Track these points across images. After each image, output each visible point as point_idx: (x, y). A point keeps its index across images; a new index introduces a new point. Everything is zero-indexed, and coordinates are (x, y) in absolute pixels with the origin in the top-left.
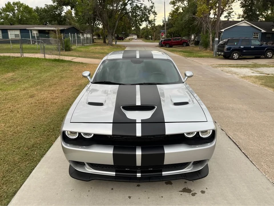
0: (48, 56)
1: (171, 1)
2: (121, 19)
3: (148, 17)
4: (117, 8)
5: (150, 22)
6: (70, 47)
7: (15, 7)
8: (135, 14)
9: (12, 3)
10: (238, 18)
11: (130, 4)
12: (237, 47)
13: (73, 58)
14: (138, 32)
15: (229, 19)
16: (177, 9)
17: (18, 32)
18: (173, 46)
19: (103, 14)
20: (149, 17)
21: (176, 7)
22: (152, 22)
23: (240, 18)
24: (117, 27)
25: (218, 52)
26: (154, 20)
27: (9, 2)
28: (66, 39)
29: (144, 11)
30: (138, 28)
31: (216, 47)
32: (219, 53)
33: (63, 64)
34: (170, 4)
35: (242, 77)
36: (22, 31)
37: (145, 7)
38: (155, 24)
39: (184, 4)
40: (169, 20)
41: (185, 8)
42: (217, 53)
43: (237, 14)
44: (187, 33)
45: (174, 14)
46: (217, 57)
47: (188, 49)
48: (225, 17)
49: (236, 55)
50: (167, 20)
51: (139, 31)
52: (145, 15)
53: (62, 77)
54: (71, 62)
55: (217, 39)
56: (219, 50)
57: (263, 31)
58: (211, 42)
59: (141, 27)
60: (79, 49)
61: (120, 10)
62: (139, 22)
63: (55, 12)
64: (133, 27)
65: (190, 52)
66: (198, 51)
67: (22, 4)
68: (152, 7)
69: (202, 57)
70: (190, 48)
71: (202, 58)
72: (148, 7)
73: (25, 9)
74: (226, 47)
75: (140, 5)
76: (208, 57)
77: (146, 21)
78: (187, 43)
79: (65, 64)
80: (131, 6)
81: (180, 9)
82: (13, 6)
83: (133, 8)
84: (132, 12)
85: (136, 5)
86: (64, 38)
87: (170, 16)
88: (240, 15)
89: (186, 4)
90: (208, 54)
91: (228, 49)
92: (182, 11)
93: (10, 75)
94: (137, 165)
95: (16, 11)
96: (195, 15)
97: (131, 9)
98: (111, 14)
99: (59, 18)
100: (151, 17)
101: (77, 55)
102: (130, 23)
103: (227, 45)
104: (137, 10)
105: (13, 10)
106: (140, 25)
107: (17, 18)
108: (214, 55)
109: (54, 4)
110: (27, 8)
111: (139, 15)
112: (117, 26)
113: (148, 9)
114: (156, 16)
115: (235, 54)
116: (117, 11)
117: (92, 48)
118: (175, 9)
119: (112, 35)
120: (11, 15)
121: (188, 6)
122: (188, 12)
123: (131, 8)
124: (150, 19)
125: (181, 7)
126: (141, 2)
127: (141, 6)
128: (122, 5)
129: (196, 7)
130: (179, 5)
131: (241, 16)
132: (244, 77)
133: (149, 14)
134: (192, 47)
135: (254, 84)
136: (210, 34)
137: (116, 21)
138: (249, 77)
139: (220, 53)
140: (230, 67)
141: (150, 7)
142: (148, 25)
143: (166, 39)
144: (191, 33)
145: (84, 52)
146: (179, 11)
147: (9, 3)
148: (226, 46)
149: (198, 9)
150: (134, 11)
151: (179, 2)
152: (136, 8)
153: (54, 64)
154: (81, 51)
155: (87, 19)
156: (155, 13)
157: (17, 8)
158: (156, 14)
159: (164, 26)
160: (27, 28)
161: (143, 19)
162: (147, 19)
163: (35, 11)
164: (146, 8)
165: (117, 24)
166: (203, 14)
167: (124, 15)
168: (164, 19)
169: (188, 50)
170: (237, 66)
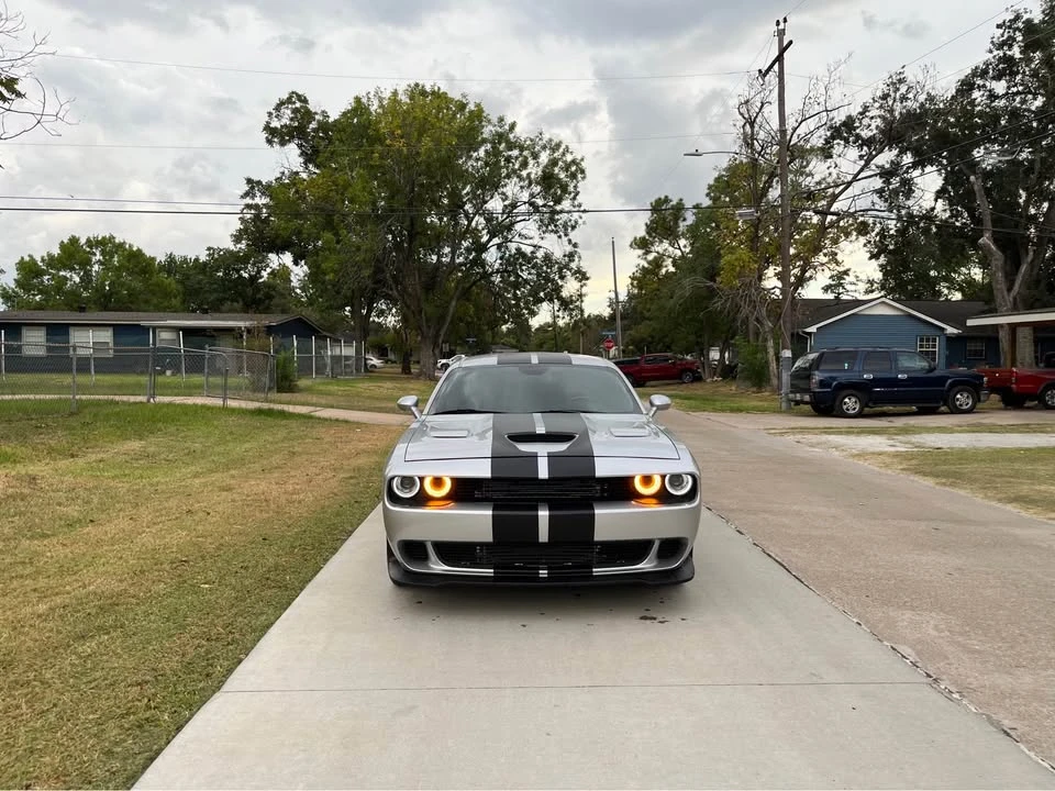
0: (232, 403)
1: (635, 239)
2: (465, 294)
3: (558, 289)
4: (453, 259)
5: (566, 304)
6: (291, 381)
7: (95, 255)
8: (512, 279)
9: (83, 241)
10: (868, 292)
11: (499, 247)
12: (853, 377)
13: (312, 408)
14: (523, 339)
15: (839, 294)
16: (657, 263)
17: (106, 336)
18: (648, 383)
19: (404, 277)
20: (562, 286)
21: (651, 257)
22: (572, 302)
23: (872, 291)
24: (452, 322)
25: (792, 392)
26: (581, 296)
27: (74, 237)
28: (282, 355)
29: (545, 268)
30: (523, 326)
31: (786, 377)
32: (798, 395)
33: (284, 422)
34: (631, 246)
35: (854, 456)
36: (119, 330)
37: (548, 258)
38: (582, 311)
39: (680, 249)
40: (631, 297)
41: (683, 256)
42: (791, 396)
43: (863, 277)
44: (692, 338)
45: (646, 278)
46: (793, 407)
47: (697, 389)
48: (826, 289)
49: (851, 403)
50: (623, 297)
51: (528, 336)
52: (547, 279)
53: (294, 453)
54: (311, 417)
55: (787, 353)
56: (795, 389)
57: (950, 330)
58: (773, 365)
59: (535, 323)
60: (321, 388)
61: (461, 264)
62: (527, 303)
63: (238, 271)
64: (506, 322)
65: (705, 399)
66: (733, 395)
67: (122, 245)
68: (571, 256)
69: (741, 411)
70: (707, 386)
71: (744, 414)
72: (558, 254)
73: (129, 261)
74: (817, 376)
75: (531, 249)
76: (762, 411)
77: (551, 300)
78: (694, 372)
79: (293, 424)
80: (499, 255)
81: (664, 264)
82: (88, 249)
83: (508, 260)
84: (506, 271)
85: (518, 250)
86: (276, 351)
87: (632, 284)
88: (871, 282)
89: (685, 246)
90: (766, 404)
91: (822, 383)
92: (672, 269)
93: (135, 445)
94: (540, 540)
95: (96, 268)
96: (715, 281)
97: (499, 261)
98: (433, 278)
99: (249, 291)
100: (570, 287)
101: (323, 402)
102: (495, 308)
103: (817, 369)
104: (521, 265)
105: (86, 263)
106: (533, 314)
107: (97, 291)
108: (784, 405)
109: (239, 246)
110: (136, 256)
111: (526, 281)
112: (453, 315)
113: (557, 263)
114: (585, 284)
115: (847, 400)
116: (453, 267)
117: (364, 386)
118: (649, 263)
119: (435, 344)
120: (77, 280)
121: (691, 252)
122: (693, 271)
123: (501, 258)
124: (565, 293)
125: (669, 257)
126: (535, 242)
127: (532, 253)
128: (468, 250)
129: (719, 256)
130: (661, 252)
131: (876, 285)
132: (862, 455)
133: (562, 277)
134: (712, 385)
135: (883, 470)
136: (766, 340)
137: (449, 303)
138: (873, 453)
139: (798, 397)
140: (825, 433)
141: (565, 256)
142: (560, 314)
143: (622, 359)
144: (706, 338)
145: (342, 396)
146: (664, 271)
147: (74, 241)
148: (816, 372)
149: (722, 262)
150: (510, 268)
151: (661, 242)
152: (518, 259)
153: (257, 421)
154: (329, 394)
155: (349, 294)
156: (582, 276)
157: (98, 257)
158: (587, 279)
159: (613, 317)
160: (142, 323)
161: (542, 294)
162: (554, 294)
163: (162, 268)
164: (550, 260)
165: (451, 310)
166: (739, 276)
167: (474, 283)
168: (613, 295)
169: (700, 392)
170: (849, 432)
